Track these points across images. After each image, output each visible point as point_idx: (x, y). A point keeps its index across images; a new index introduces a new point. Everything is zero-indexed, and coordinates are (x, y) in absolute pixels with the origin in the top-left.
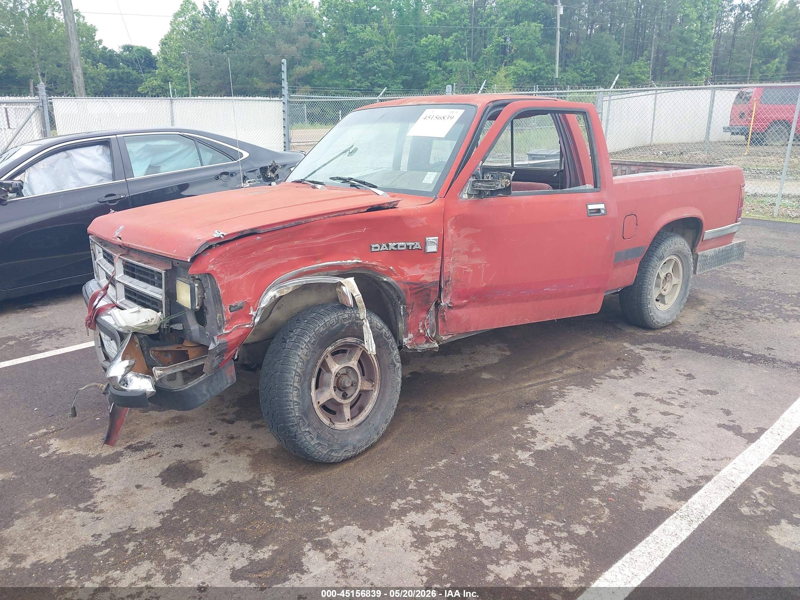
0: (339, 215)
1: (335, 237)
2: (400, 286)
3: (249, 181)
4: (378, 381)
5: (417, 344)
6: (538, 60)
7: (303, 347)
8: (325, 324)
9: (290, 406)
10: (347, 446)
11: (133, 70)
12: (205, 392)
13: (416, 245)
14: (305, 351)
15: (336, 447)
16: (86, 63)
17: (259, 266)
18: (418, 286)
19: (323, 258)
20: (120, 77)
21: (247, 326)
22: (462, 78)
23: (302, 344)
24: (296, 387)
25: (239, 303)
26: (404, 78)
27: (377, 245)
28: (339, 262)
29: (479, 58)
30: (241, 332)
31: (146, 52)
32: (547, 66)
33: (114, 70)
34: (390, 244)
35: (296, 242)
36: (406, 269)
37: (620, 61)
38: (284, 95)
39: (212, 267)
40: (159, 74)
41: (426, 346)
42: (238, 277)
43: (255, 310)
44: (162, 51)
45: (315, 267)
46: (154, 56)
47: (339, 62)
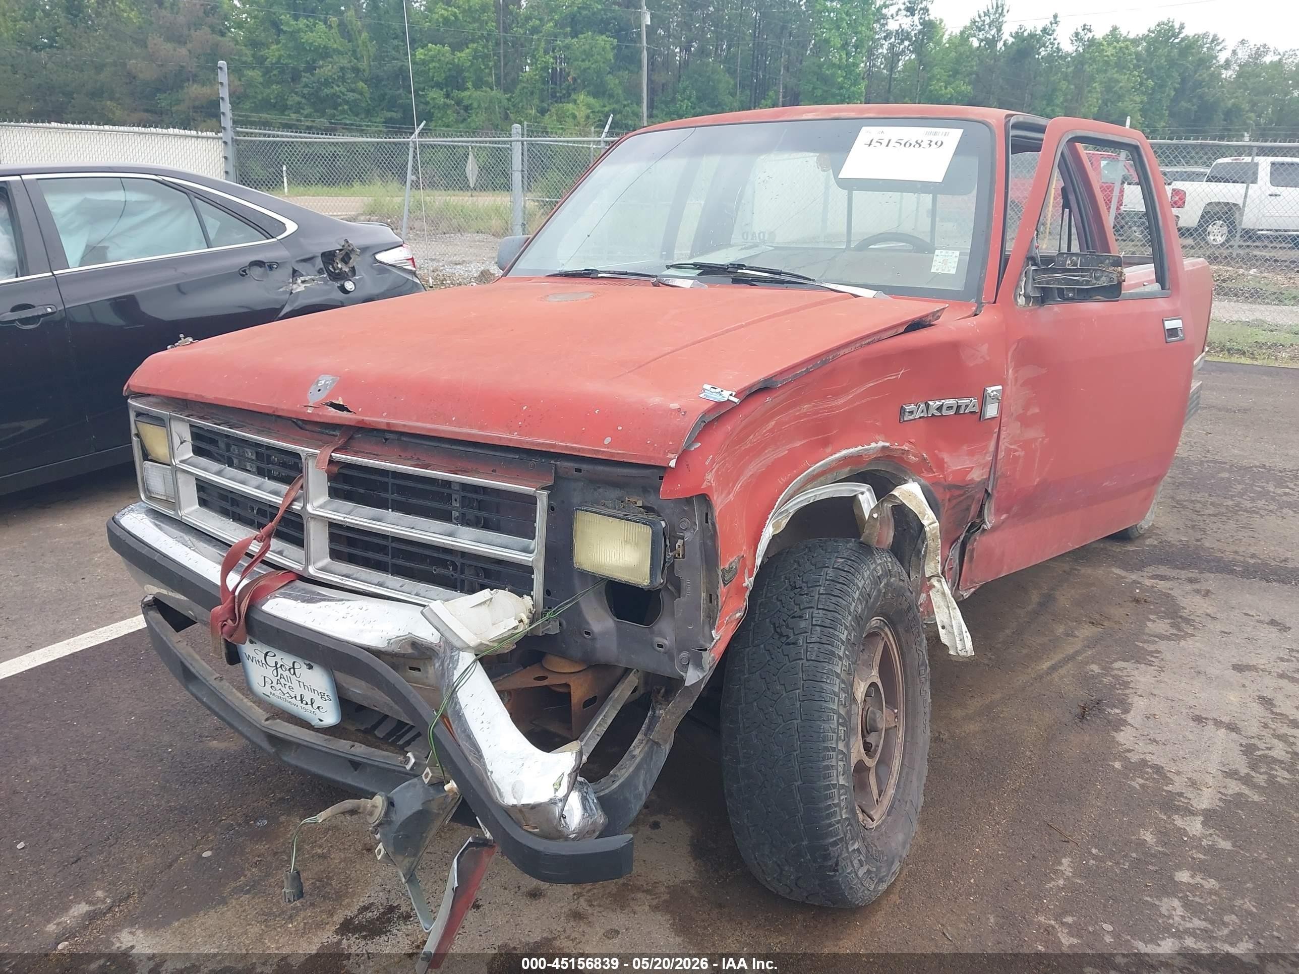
1: (859, 391)
2: (938, 496)
3: (302, 278)
4: (901, 704)
6: (611, 96)
7: (841, 654)
8: (861, 593)
10: (893, 862)
13: (971, 405)
17: (752, 468)
18: (962, 492)
21: (738, 615)
22: (489, 120)
25: (735, 561)
26: (389, 115)
27: (912, 407)
28: (861, 447)
29: (516, 88)
32: (625, 106)
34: (931, 403)
35: (806, 408)
36: (946, 457)
37: (735, 104)
38: (224, 128)
42: (728, 498)
43: (750, 574)
47: (268, 83)
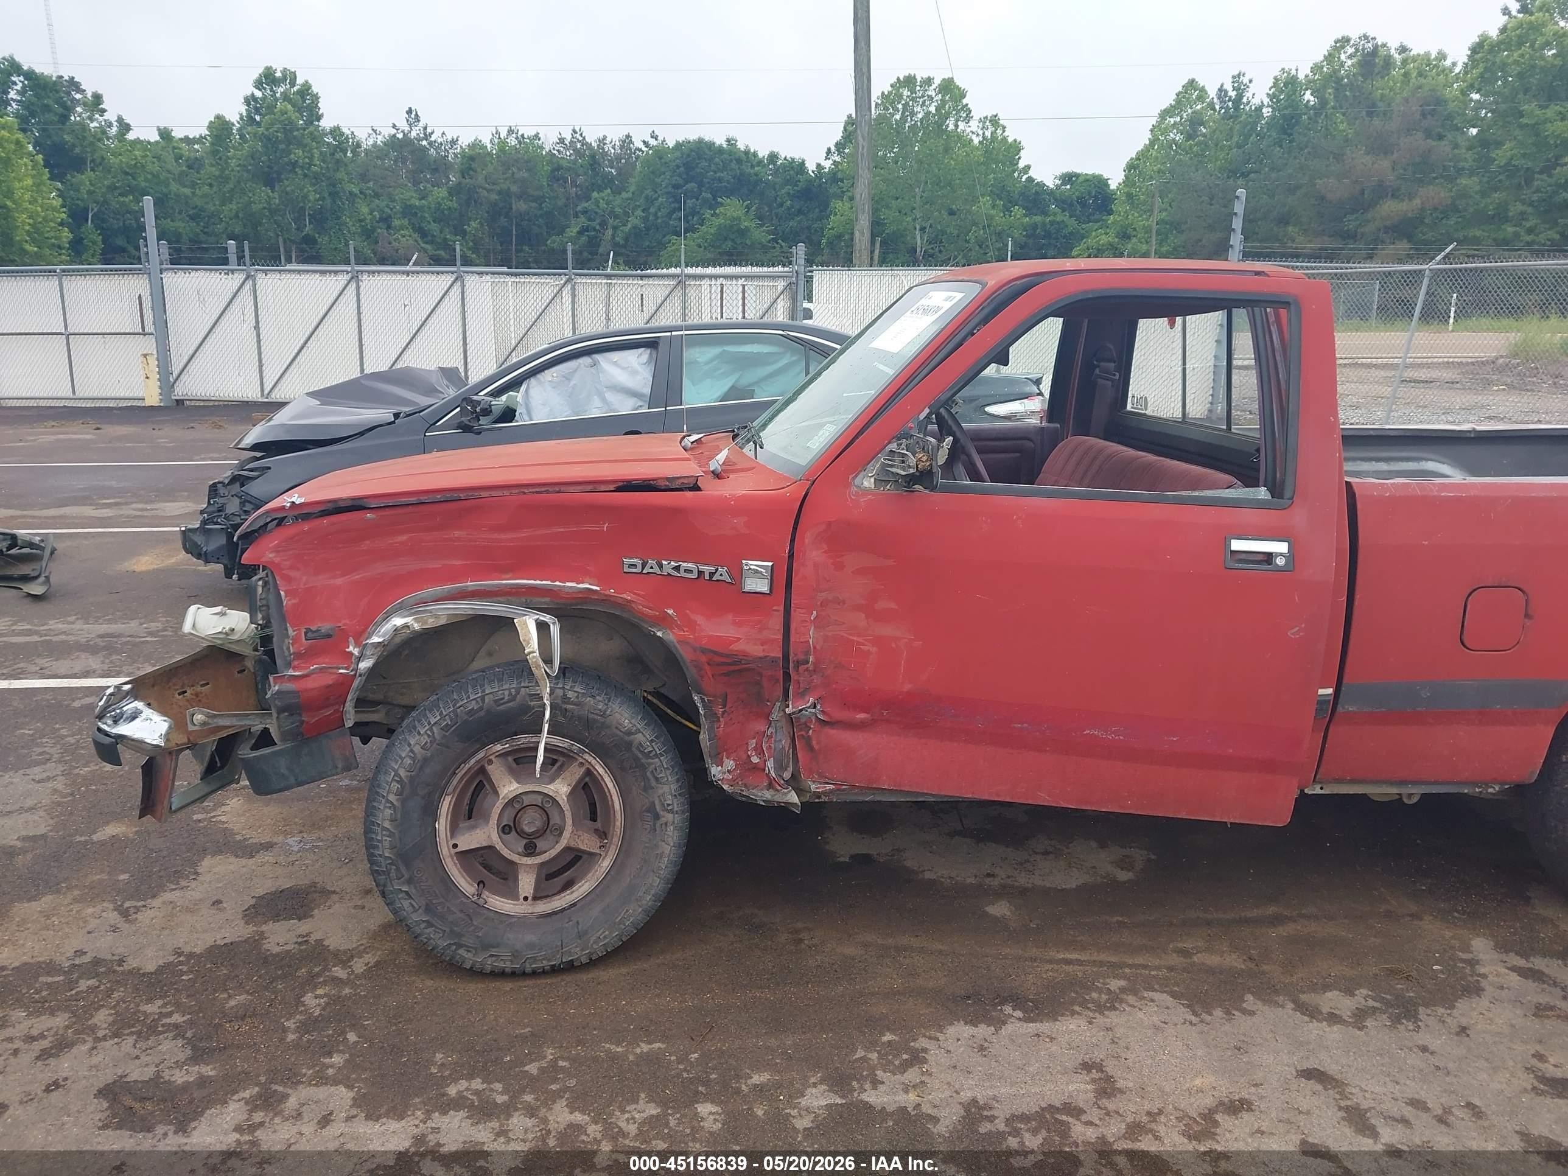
0: (547, 492)
1: (539, 532)
2: (685, 654)
4: (615, 840)
5: (746, 786)
7: (422, 731)
8: (483, 698)
9: (377, 834)
10: (497, 946)
11: (1071, 217)
12: (283, 770)
13: (718, 573)
14: (425, 739)
15: (469, 941)
16: (994, 206)
17: (380, 568)
18: (728, 661)
19: (514, 570)
20: (1045, 231)
21: (341, 671)
23: (422, 724)
24: (391, 803)
25: (325, 627)
27: (636, 561)
28: (549, 582)
30: (329, 680)
31: (1099, 183)
33: (1038, 219)
34: (663, 562)
35: (457, 533)
36: (700, 620)
39: (271, 555)
40: (1114, 222)
41: (768, 795)
42: (332, 582)
43: (357, 644)
44: (1128, 181)
45: (493, 585)
46: (1113, 190)
47: (1490, 190)
